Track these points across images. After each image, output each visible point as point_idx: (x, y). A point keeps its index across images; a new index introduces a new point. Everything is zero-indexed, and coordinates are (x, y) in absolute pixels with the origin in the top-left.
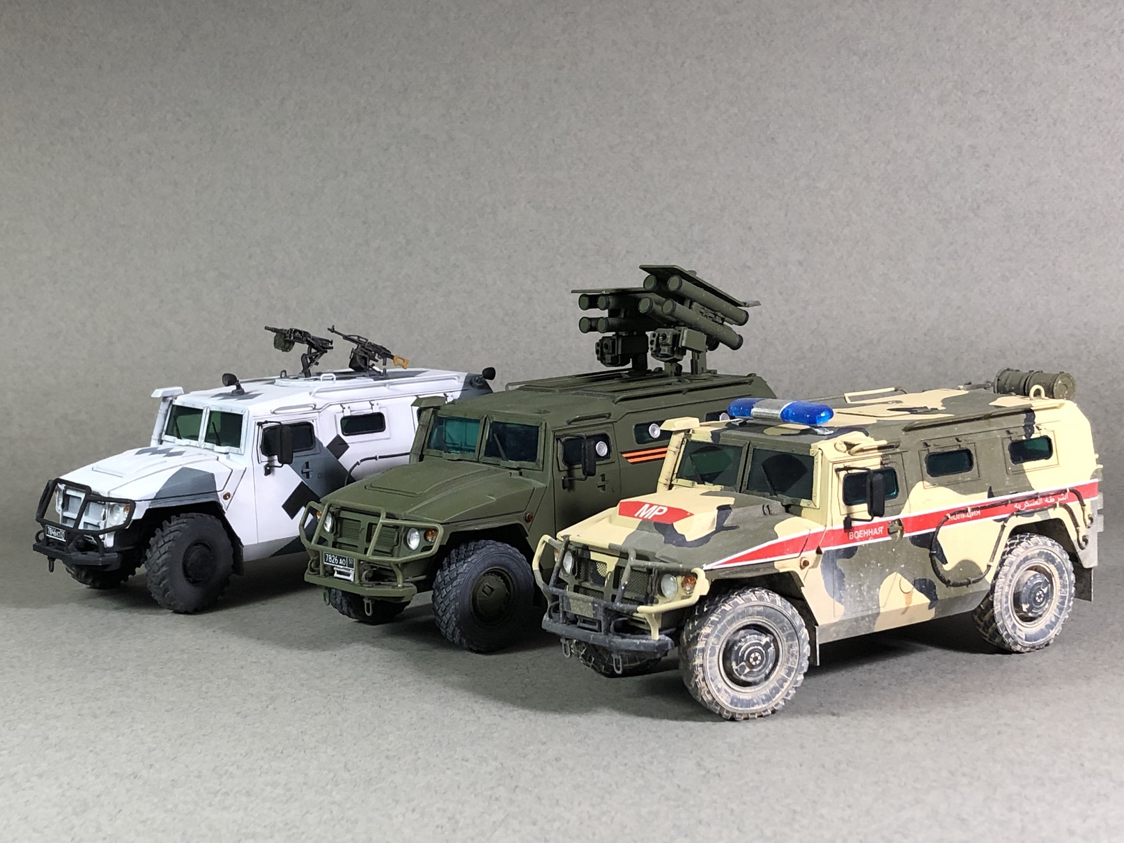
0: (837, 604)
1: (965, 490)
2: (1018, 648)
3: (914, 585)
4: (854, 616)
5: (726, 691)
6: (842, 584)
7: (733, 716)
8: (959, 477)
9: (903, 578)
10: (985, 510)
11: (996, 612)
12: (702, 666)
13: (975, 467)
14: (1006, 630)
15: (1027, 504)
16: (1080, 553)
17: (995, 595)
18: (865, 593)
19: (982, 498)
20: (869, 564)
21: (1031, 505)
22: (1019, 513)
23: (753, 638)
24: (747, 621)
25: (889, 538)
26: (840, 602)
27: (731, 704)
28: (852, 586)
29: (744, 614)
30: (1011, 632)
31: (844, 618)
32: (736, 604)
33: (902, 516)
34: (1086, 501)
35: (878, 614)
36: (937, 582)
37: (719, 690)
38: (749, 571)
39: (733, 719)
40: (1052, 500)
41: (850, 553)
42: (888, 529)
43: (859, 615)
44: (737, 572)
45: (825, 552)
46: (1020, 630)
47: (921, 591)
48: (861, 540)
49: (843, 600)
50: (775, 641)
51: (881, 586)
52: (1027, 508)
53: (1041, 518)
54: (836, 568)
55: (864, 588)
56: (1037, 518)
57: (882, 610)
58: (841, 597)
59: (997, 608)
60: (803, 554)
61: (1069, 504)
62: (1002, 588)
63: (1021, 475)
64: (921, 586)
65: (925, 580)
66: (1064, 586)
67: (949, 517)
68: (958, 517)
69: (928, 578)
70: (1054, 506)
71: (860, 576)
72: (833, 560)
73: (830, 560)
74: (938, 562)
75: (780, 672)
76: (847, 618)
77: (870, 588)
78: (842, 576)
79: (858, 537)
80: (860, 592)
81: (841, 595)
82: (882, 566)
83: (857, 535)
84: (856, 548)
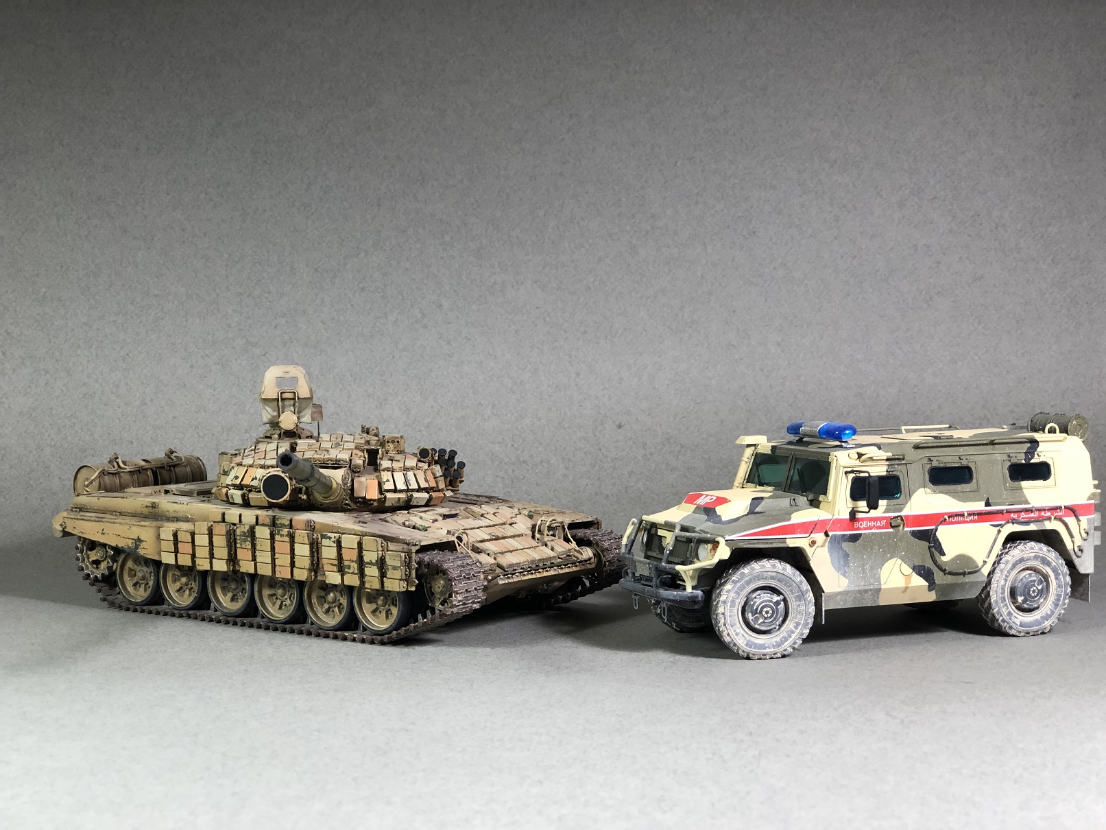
0: (841, 577)
1: (963, 498)
2: (1013, 632)
3: (913, 570)
4: (857, 588)
5: (743, 635)
6: (846, 563)
7: (748, 655)
8: (959, 487)
9: (903, 563)
10: (981, 516)
11: (992, 600)
12: (723, 614)
13: (974, 480)
14: (1001, 615)
15: (1023, 515)
16: (1076, 561)
17: (992, 586)
18: (867, 571)
19: (980, 506)
20: (871, 548)
21: (1027, 516)
22: (1014, 522)
23: (766, 596)
24: (763, 583)
25: (891, 530)
26: (844, 576)
27: (747, 645)
28: (856, 564)
29: (759, 578)
30: (1006, 618)
31: (847, 589)
32: (753, 569)
33: (903, 513)
34: (1081, 518)
35: (880, 589)
36: (935, 570)
37: (737, 634)
38: (764, 543)
39: (748, 658)
40: (1048, 514)
41: (854, 538)
42: (891, 523)
43: (861, 588)
44: (753, 544)
45: (833, 535)
46: (1016, 617)
47: (920, 575)
48: (865, 529)
49: (847, 575)
50: (785, 600)
51: (883, 568)
52: (1023, 518)
53: (1037, 527)
54: (842, 549)
55: (867, 567)
56: (1032, 527)
57: (883, 587)
58: (845, 572)
59: (993, 598)
60: (812, 535)
61: (1066, 519)
62: (998, 581)
63: (1019, 491)
64: (919, 571)
65: (924, 566)
66: (1059, 586)
67: (947, 518)
68: (956, 519)
69: (927, 565)
70: (1049, 519)
71: (863, 558)
72: (839, 543)
73: (837, 543)
74: (936, 554)
75: (789, 625)
76: (850, 589)
77: (872, 568)
78: (846, 555)
79: (862, 527)
80: (863, 570)
81: (845, 570)
82: (884, 551)
83: (861, 525)
84: (860, 535)
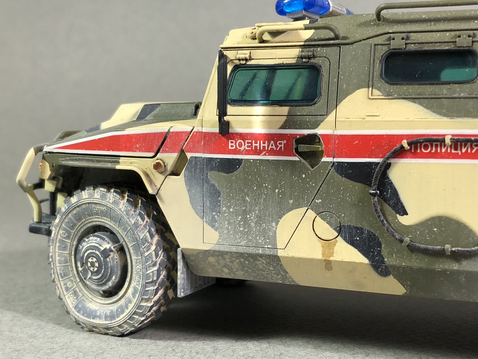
0: (207, 228)
3: (339, 232)
4: (234, 249)
6: (215, 205)
9: (318, 219)
18: (252, 224)
20: (260, 186)
25: (296, 159)
26: (213, 226)
28: (231, 210)
29: (89, 212)
31: (217, 248)
33: (320, 131)
35: (277, 257)
36: (384, 238)
41: (230, 167)
42: (296, 146)
43: (241, 250)
45: (191, 157)
47: (352, 243)
48: (248, 153)
49: (217, 225)
50: (121, 250)
51: (281, 221)
54: (208, 182)
55: (252, 217)
57: (281, 253)
58: (214, 220)
60: (159, 155)
64: (351, 236)
65: (361, 229)
69: (368, 228)
71: (244, 201)
72: (202, 170)
73: (198, 171)
76: (222, 248)
77: (260, 219)
78: (215, 194)
79: (242, 148)
80: (245, 220)
81: (213, 217)
82: (283, 193)
83: (240, 145)
84: (240, 161)
